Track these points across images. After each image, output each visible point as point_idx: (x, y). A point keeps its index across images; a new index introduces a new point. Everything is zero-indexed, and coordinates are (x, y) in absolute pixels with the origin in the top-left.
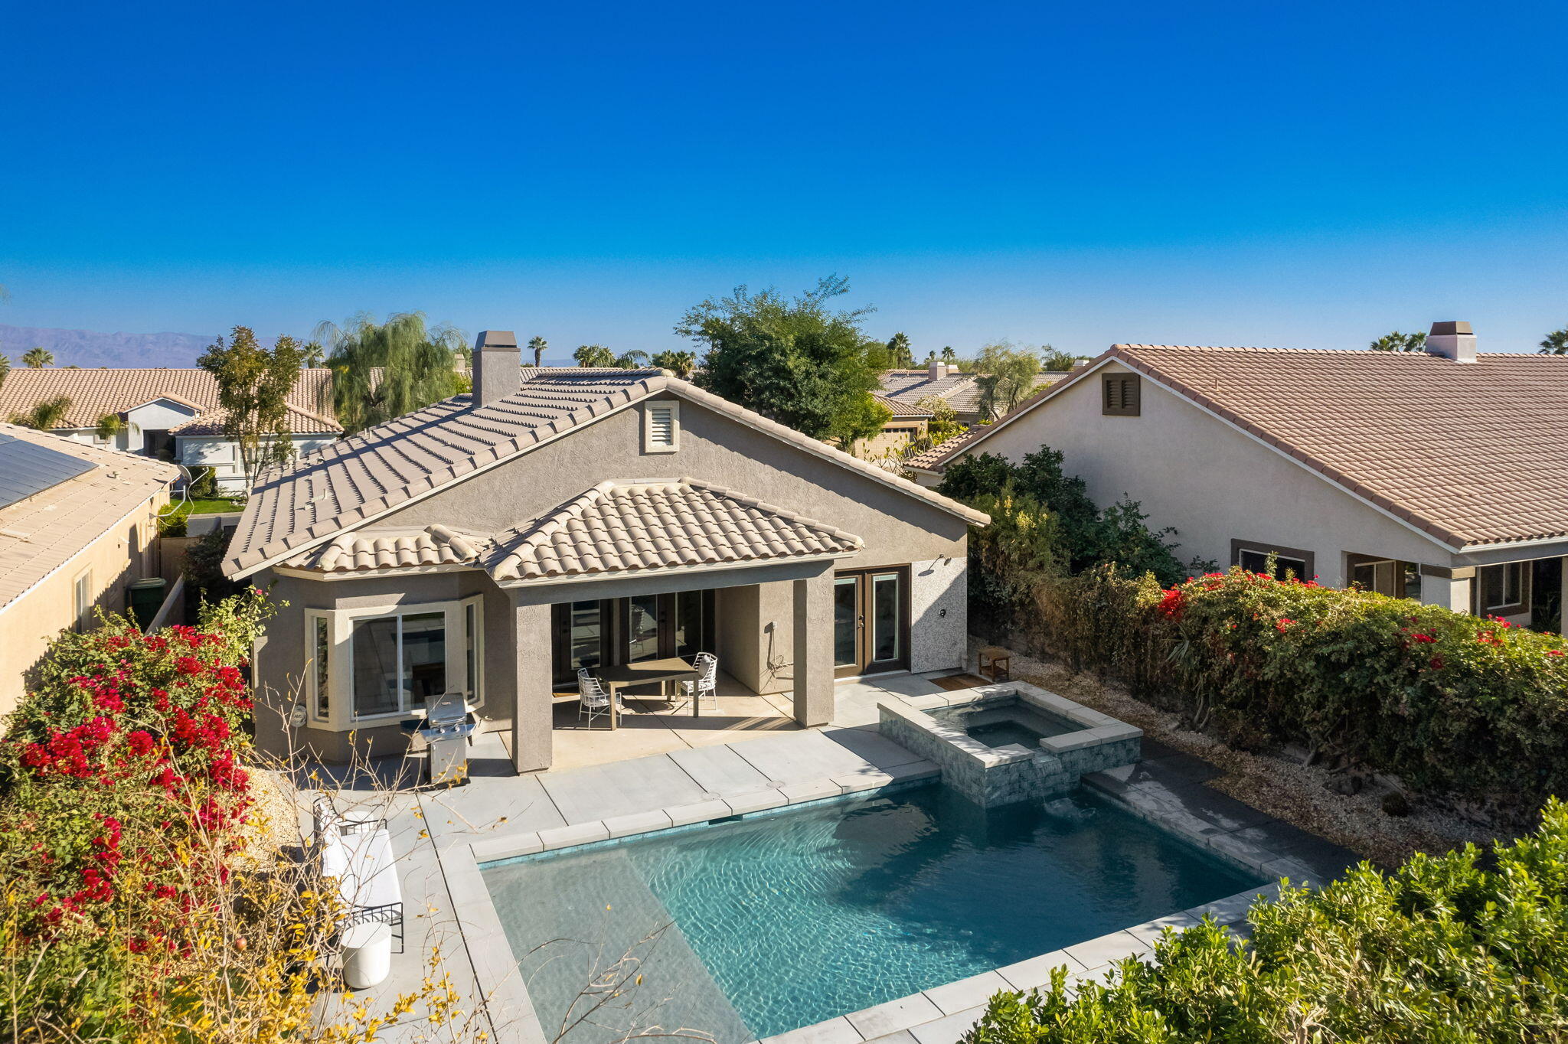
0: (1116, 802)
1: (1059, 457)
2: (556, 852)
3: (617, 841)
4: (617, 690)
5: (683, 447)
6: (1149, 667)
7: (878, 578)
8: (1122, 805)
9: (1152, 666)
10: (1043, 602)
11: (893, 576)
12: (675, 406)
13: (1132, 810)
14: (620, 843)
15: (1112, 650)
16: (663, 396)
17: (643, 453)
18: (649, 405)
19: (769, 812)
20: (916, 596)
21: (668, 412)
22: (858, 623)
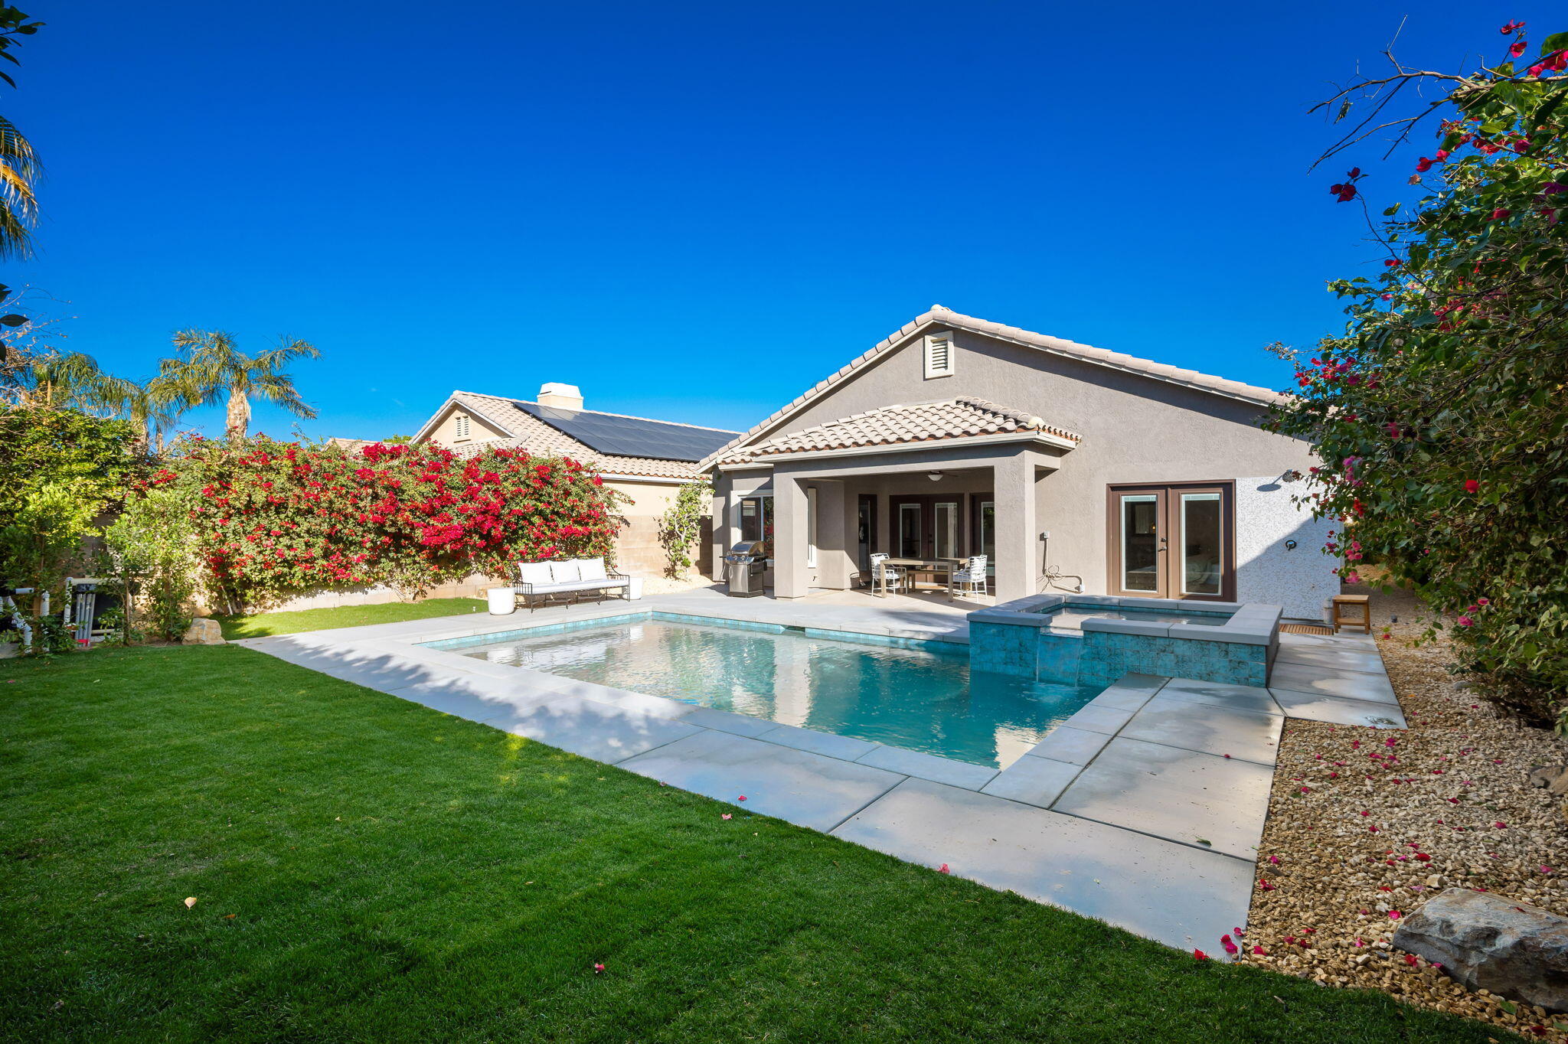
5: (957, 370)
7: (1188, 496)
11: (1214, 496)
12: (948, 335)
16: (936, 328)
17: (925, 379)
18: (928, 338)
19: (826, 633)
20: (1243, 520)
21: (944, 342)
22: (1160, 545)
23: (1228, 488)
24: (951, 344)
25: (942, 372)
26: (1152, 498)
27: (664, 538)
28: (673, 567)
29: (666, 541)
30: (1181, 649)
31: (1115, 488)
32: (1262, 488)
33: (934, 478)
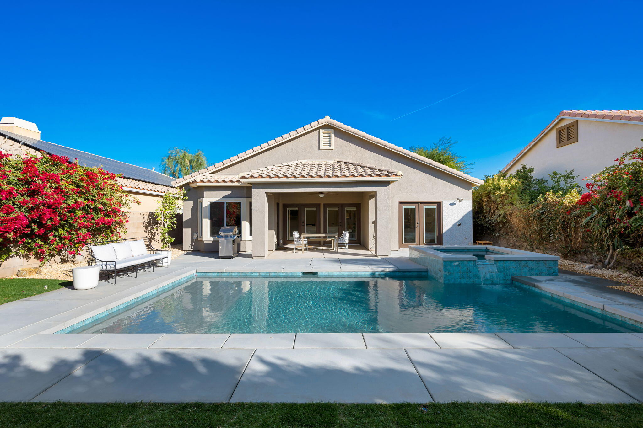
0: (533, 289)
1: (531, 170)
2: (231, 274)
3: (258, 274)
4: (304, 237)
5: (335, 148)
6: (573, 239)
7: (426, 207)
8: (536, 290)
9: (575, 238)
10: (515, 221)
11: (434, 207)
12: (332, 131)
13: (543, 292)
14: (259, 275)
15: (549, 234)
16: (327, 127)
17: (319, 149)
18: (322, 131)
19: (331, 274)
20: (445, 216)
21: (329, 134)
22: (417, 225)
23: (439, 204)
24: (333, 135)
25: (328, 147)
26: (413, 207)
27: (145, 226)
28: (150, 243)
29: (146, 228)
30: (531, 265)
31: (401, 203)
32: (451, 204)
33: (321, 196)
